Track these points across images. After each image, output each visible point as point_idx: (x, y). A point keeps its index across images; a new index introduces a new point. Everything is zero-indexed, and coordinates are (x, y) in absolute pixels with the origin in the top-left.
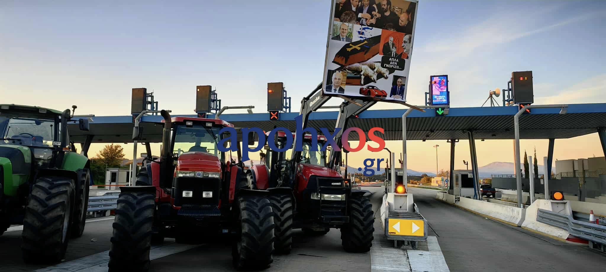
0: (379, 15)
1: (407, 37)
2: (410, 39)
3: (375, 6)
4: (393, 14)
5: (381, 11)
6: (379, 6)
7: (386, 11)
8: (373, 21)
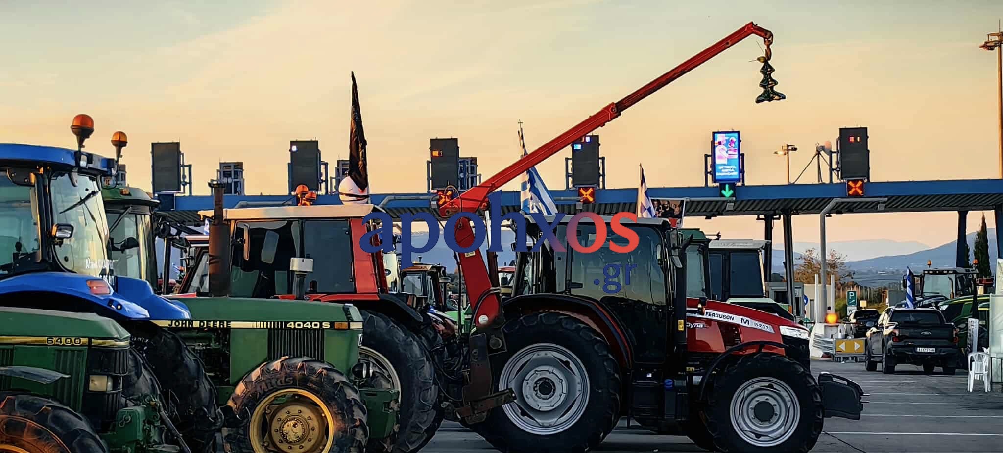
0: (663, 211)
1: (679, 220)
2: (681, 222)
3: (661, 206)
4: (671, 208)
5: (664, 208)
6: (663, 206)
7: (667, 208)
8: (660, 215)
